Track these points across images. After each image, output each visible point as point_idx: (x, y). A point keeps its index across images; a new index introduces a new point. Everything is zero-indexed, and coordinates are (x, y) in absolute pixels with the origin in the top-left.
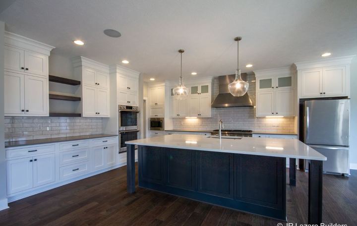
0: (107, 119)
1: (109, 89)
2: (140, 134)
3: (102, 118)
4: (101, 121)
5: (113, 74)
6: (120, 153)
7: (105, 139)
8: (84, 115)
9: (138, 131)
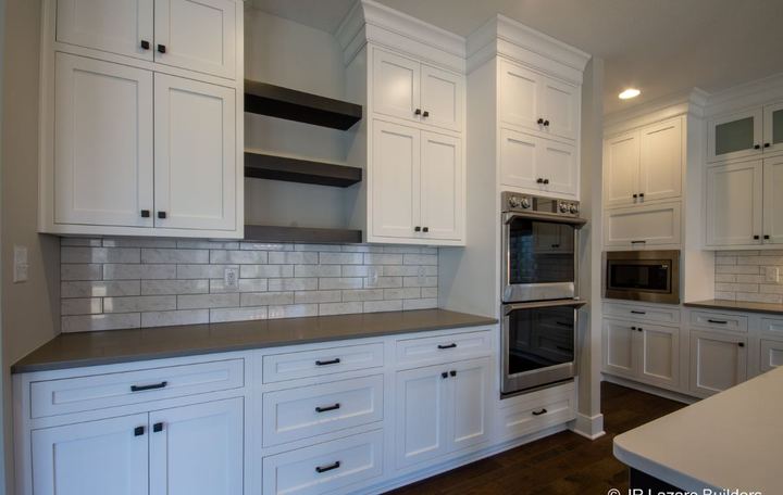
0: (457, 251)
1: (464, 135)
2: (587, 316)
3: (438, 248)
4: (433, 260)
5: (479, 69)
6: (504, 395)
7: (446, 336)
8: (370, 238)
9: (577, 306)
